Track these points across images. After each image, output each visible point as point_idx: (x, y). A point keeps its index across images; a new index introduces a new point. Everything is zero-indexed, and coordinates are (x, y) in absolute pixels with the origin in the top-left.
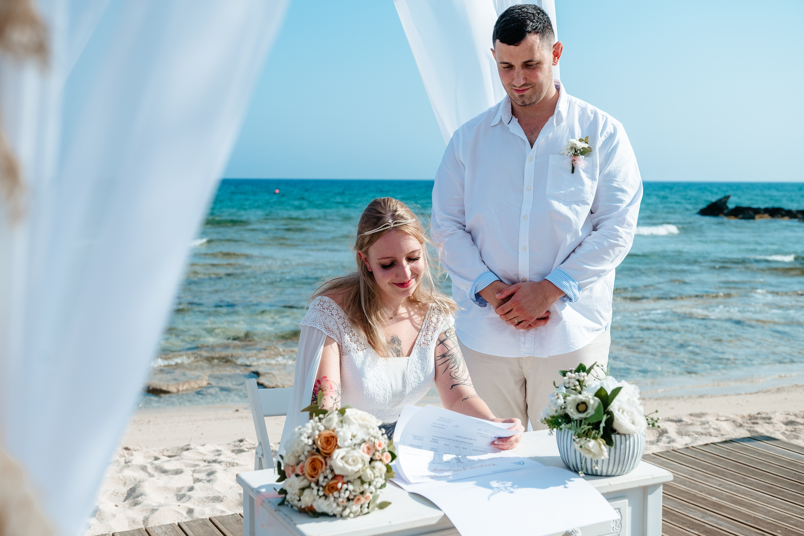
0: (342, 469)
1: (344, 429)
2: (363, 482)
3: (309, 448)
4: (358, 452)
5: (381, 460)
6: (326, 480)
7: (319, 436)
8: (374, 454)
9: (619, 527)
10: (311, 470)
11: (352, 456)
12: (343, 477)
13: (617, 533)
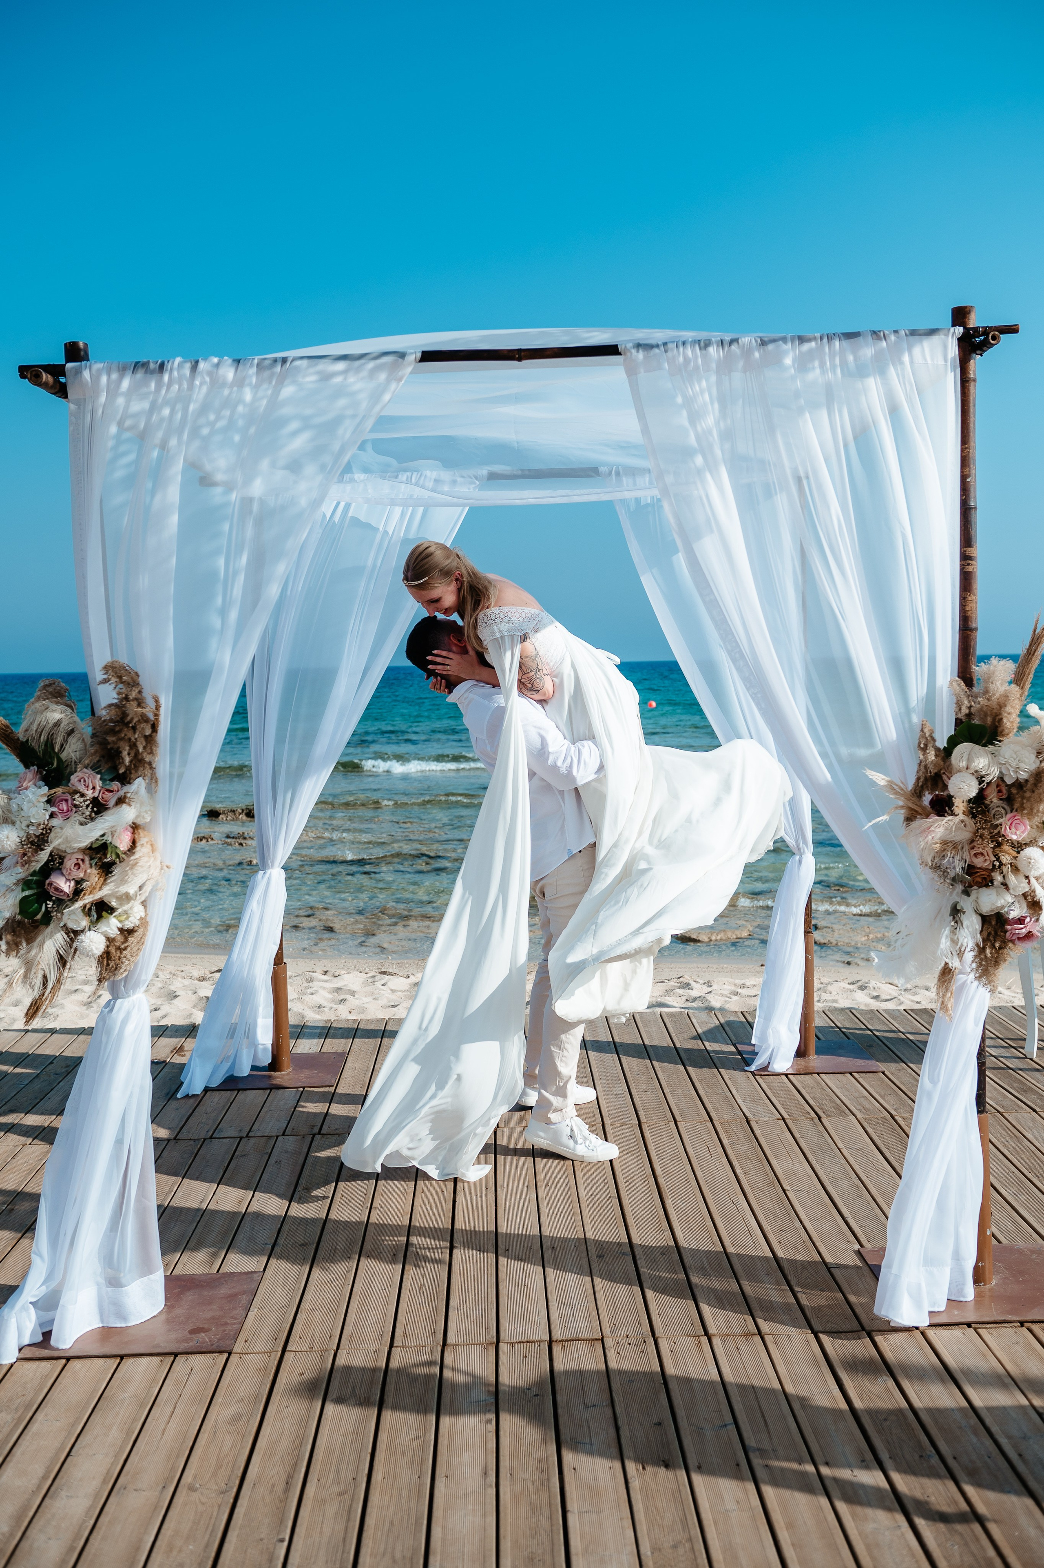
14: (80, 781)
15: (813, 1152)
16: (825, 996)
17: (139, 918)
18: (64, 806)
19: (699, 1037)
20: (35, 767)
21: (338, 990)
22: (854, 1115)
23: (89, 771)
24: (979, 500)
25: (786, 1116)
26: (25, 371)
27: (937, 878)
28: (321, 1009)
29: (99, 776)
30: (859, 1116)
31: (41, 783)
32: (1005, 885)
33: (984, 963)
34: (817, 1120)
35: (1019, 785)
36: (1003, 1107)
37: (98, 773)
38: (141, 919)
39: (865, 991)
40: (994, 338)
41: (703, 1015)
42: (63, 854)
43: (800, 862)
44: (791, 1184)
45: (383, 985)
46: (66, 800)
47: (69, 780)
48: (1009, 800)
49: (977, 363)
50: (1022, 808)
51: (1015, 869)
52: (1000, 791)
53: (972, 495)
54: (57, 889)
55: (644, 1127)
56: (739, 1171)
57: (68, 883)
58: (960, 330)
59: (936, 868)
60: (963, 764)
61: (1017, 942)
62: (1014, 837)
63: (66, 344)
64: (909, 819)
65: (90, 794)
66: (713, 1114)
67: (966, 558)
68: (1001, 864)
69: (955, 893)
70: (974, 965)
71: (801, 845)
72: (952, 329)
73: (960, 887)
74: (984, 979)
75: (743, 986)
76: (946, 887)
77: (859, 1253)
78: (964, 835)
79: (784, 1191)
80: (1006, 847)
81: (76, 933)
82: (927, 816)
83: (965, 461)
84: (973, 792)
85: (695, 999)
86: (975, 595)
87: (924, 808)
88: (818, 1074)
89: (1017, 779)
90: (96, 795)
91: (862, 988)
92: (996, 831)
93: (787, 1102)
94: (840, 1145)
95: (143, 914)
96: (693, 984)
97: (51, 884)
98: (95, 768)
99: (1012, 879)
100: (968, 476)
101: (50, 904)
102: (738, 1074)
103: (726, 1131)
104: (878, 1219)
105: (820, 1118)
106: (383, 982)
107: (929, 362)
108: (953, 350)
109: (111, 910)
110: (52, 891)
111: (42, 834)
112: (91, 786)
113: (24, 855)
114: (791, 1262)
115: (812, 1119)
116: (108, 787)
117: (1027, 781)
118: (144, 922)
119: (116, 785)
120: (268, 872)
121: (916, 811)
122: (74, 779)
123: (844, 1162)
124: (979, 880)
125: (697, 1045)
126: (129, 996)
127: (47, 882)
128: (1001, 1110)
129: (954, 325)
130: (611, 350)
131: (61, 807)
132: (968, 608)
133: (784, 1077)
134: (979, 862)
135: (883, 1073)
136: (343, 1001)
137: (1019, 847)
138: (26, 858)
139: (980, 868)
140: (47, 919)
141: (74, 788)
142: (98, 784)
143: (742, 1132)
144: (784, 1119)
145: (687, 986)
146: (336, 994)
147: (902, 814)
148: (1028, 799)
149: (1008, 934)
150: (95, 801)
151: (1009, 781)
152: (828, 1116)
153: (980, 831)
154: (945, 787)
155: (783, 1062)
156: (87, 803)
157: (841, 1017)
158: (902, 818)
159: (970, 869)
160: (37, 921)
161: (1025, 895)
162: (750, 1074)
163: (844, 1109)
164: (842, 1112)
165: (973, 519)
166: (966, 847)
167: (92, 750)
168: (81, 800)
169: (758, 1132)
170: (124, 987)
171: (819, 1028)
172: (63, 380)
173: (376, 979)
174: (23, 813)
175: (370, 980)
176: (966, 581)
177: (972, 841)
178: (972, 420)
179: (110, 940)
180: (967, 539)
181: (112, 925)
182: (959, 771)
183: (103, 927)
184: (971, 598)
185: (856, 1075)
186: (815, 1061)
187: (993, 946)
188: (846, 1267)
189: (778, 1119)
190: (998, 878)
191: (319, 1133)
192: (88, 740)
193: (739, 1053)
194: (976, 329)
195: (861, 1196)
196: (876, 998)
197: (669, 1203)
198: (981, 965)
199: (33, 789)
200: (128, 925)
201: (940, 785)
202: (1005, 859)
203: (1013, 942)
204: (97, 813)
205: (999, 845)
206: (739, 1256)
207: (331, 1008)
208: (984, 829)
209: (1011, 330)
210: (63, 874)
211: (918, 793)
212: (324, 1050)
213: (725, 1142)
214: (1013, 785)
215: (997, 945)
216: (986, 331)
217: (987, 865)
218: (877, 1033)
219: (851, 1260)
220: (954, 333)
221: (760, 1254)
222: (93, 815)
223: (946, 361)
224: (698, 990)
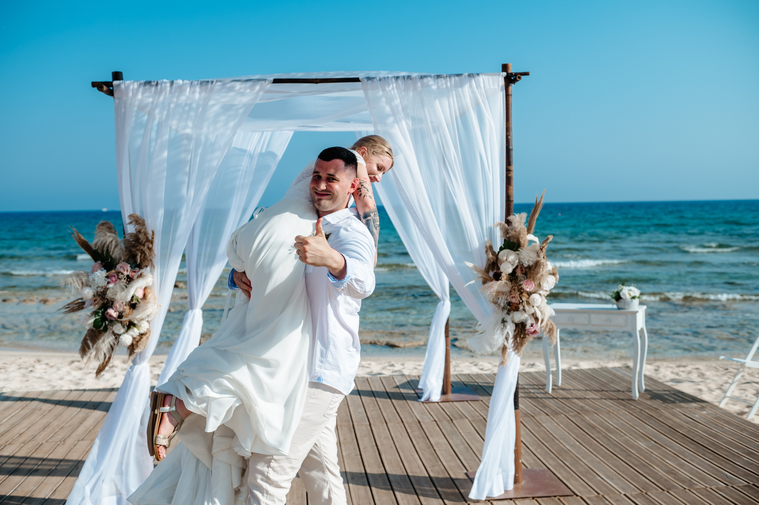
14: (121, 267)
15: (448, 434)
16: (458, 369)
17: (146, 328)
18: (114, 279)
19: (398, 387)
20: (100, 262)
22: (467, 418)
23: (125, 263)
24: (514, 146)
25: (437, 420)
26: (94, 84)
27: (496, 308)
29: (129, 265)
30: (470, 419)
31: (103, 269)
32: (524, 310)
33: (516, 344)
34: (450, 421)
35: (529, 267)
36: (534, 413)
37: (129, 264)
38: (148, 329)
39: (477, 367)
40: (519, 78)
41: (400, 378)
42: (113, 300)
43: (443, 304)
44: (438, 448)
46: (115, 276)
47: (116, 267)
48: (526, 274)
49: (513, 88)
50: (530, 277)
51: (528, 303)
52: (522, 270)
53: (511, 144)
54: (111, 316)
55: (372, 426)
56: (414, 443)
57: (115, 313)
58: (505, 74)
59: (495, 303)
60: (505, 258)
61: (530, 335)
62: (528, 290)
63: (113, 73)
64: (485, 282)
65: (126, 273)
66: (404, 420)
67: (508, 171)
68: (523, 301)
69: (504, 313)
70: (513, 345)
71: (444, 296)
72: (502, 73)
73: (506, 311)
74: (516, 351)
75: (419, 365)
76: (500, 311)
77: (466, 474)
78: (507, 289)
79: (435, 450)
80: (524, 294)
81: (120, 335)
82: (492, 281)
83: (508, 129)
84: (510, 271)
85: (396, 371)
86: (512, 186)
87: (490, 277)
88: (452, 402)
89: (529, 265)
90: (128, 273)
91: (476, 365)
92: (520, 287)
93: (437, 414)
94: (461, 431)
95: (148, 327)
96: (396, 365)
97: (108, 313)
98: (127, 261)
99: (527, 308)
100: (509, 136)
101: (107, 322)
102: (415, 403)
103: (409, 427)
104: (475, 460)
105: (452, 420)
107: (492, 87)
108: (502, 82)
109: (134, 325)
110: (108, 317)
111: (103, 291)
112: (126, 270)
113: (95, 300)
114: (437, 478)
115: (448, 421)
116: (133, 270)
117: (532, 266)
118: (149, 330)
119: (137, 269)
120: (194, 311)
121: (487, 279)
122: (118, 266)
123: (461, 438)
124: (514, 308)
125: (397, 390)
126: (141, 364)
127: (106, 312)
128: (533, 415)
129: (503, 71)
130: (357, 80)
131: (112, 279)
132: (509, 192)
133: (436, 404)
134: (514, 301)
135: (482, 401)
137: (529, 294)
138: (96, 302)
139: (514, 303)
140: (106, 329)
141: (118, 270)
142: (129, 269)
143: (416, 427)
144: (435, 421)
145: (392, 365)
147: (481, 281)
148: (533, 274)
149: (526, 331)
150: (128, 276)
151: (525, 266)
152: (456, 419)
153: (514, 287)
154: (498, 268)
155: (436, 397)
156: (125, 277)
157: (464, 377)
158: (481, 282)
159: (509, 304)
160: (100, 330)
161: (533, 314)
162: (421, 403)
163: (462, 416)
164: (462, 418)
165: (511, 154)
166: (508, 294)
167: (126, 253)
168: (122, 276)
169: (424, 426)
170: (139, 359)
171: (454, 382)
172: (111, 88)
174: (95, 282)
176: (509, 181)
177: (511, 292)
178: (510, 112)
179: (134, 338)
180: (509, 162)
181: (135, 332)
182: (504, 262)
183: (131, 332)
184: (511, 187)
185: (469, 402)
186: (451, 396)
187: (520, 337)
188: (460, 479)
190: (521, 307)
192: (124, 249)
193: (416, 393)
194: (511, 74)
195: (468, 451)
196: (482, 369)
197: (383, 456)
198: (515, 345)
199: (99, 271)
200: (142, 332)
201: (496, 267)
202: (524, 299)
203: (528, 334)
204: (129, 282)
205: (522, 293)
206: (414, 477)
208: (515, 286)
209: (526, 74)
210: (113, 309)
211: (487, 271)
213: (409, 431)
214: (527, 267)
215: (522, 336)
216: (516, 74)
217: (517, 302)
218: (480, 384)
219: (462, 476)
220: (502, 75)
221: (423, 475)
222: (128, 282)
223: (499, 86)
224: (398, 367)
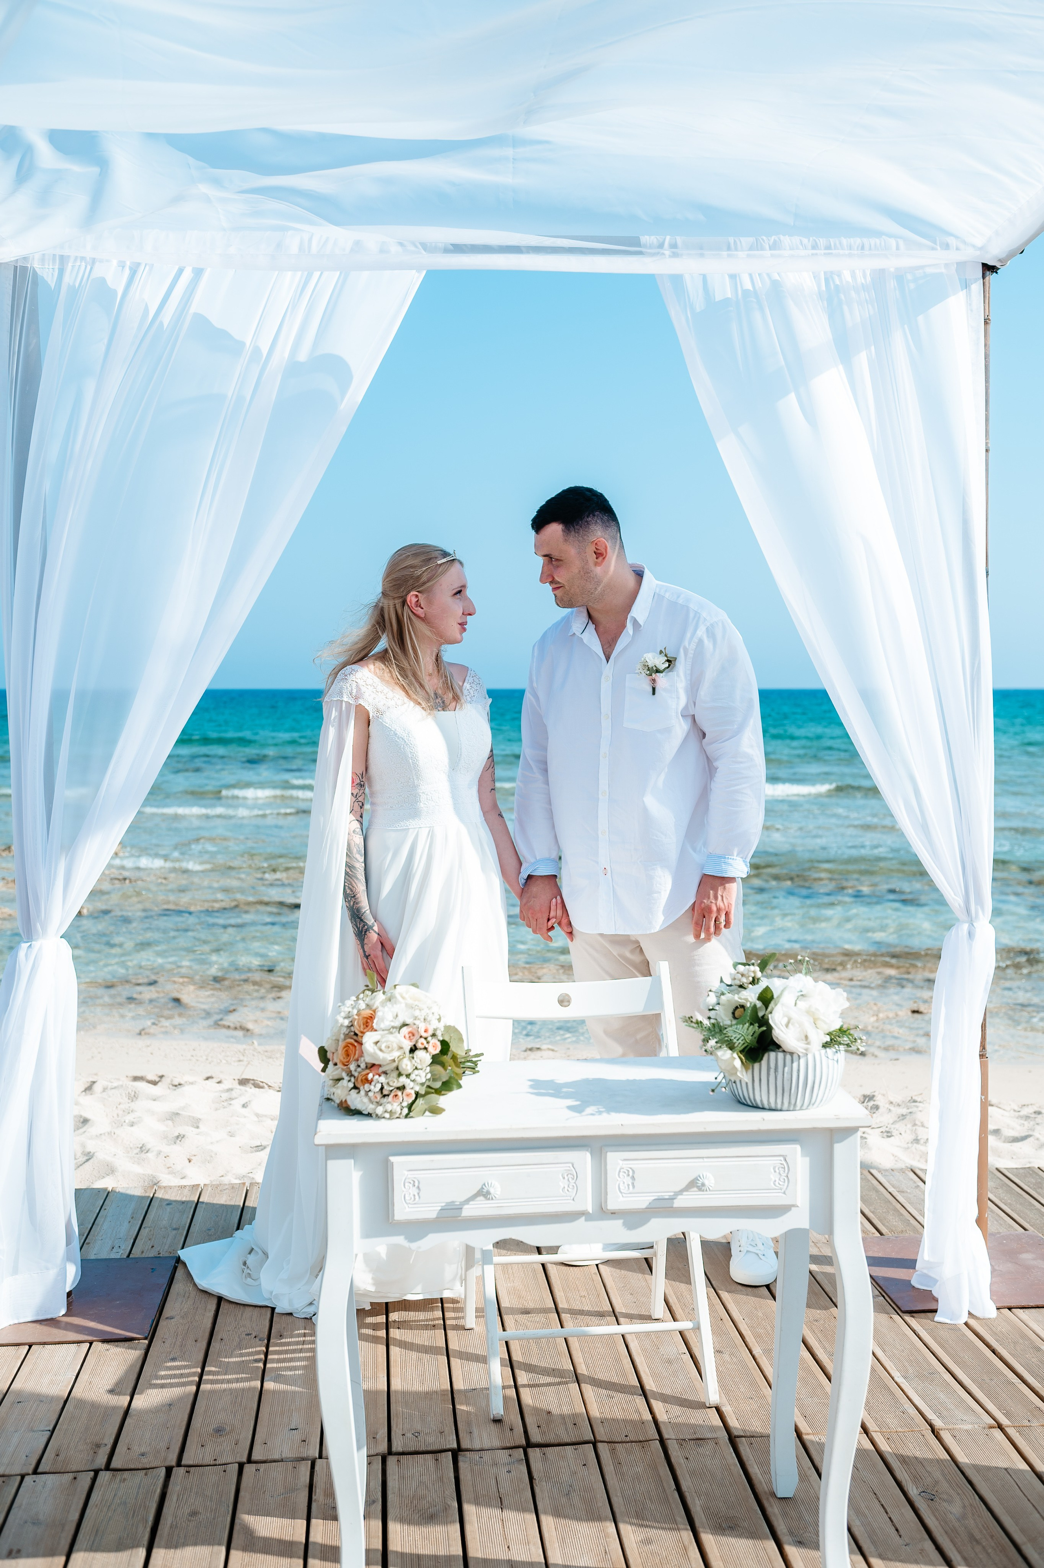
0: (373, 1055)
1: (386, 1009)
2: (400, 1075)
3: (344, 1030)
4: (396, 1037)
5: (425, 1048)
6: (359, 1069)
7: (358, 1014)
8: (417, 1042)
9: (785, 1182)
10: (345, 1056)
11: (387, 1041)
12: (380, 1066)
13: (781, 1189)
21: (174, 1116)
25: (1004, 1421)
28: (143, 1155)
43: (971, 935)
45: (244, 1106)
88: (1010, 1309)
93: (988, 1381)
106: (243, 1100)
120: (36, 944)
136: (180, 1137)
144: (1000, 1427)
146: (170, 1123)
173: (234, 1094)
175: (225, 1096)
189: (991, 1427)
191: (107, 1468)
207: (159, 1153)
212: (136, 1253)
